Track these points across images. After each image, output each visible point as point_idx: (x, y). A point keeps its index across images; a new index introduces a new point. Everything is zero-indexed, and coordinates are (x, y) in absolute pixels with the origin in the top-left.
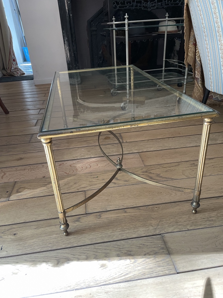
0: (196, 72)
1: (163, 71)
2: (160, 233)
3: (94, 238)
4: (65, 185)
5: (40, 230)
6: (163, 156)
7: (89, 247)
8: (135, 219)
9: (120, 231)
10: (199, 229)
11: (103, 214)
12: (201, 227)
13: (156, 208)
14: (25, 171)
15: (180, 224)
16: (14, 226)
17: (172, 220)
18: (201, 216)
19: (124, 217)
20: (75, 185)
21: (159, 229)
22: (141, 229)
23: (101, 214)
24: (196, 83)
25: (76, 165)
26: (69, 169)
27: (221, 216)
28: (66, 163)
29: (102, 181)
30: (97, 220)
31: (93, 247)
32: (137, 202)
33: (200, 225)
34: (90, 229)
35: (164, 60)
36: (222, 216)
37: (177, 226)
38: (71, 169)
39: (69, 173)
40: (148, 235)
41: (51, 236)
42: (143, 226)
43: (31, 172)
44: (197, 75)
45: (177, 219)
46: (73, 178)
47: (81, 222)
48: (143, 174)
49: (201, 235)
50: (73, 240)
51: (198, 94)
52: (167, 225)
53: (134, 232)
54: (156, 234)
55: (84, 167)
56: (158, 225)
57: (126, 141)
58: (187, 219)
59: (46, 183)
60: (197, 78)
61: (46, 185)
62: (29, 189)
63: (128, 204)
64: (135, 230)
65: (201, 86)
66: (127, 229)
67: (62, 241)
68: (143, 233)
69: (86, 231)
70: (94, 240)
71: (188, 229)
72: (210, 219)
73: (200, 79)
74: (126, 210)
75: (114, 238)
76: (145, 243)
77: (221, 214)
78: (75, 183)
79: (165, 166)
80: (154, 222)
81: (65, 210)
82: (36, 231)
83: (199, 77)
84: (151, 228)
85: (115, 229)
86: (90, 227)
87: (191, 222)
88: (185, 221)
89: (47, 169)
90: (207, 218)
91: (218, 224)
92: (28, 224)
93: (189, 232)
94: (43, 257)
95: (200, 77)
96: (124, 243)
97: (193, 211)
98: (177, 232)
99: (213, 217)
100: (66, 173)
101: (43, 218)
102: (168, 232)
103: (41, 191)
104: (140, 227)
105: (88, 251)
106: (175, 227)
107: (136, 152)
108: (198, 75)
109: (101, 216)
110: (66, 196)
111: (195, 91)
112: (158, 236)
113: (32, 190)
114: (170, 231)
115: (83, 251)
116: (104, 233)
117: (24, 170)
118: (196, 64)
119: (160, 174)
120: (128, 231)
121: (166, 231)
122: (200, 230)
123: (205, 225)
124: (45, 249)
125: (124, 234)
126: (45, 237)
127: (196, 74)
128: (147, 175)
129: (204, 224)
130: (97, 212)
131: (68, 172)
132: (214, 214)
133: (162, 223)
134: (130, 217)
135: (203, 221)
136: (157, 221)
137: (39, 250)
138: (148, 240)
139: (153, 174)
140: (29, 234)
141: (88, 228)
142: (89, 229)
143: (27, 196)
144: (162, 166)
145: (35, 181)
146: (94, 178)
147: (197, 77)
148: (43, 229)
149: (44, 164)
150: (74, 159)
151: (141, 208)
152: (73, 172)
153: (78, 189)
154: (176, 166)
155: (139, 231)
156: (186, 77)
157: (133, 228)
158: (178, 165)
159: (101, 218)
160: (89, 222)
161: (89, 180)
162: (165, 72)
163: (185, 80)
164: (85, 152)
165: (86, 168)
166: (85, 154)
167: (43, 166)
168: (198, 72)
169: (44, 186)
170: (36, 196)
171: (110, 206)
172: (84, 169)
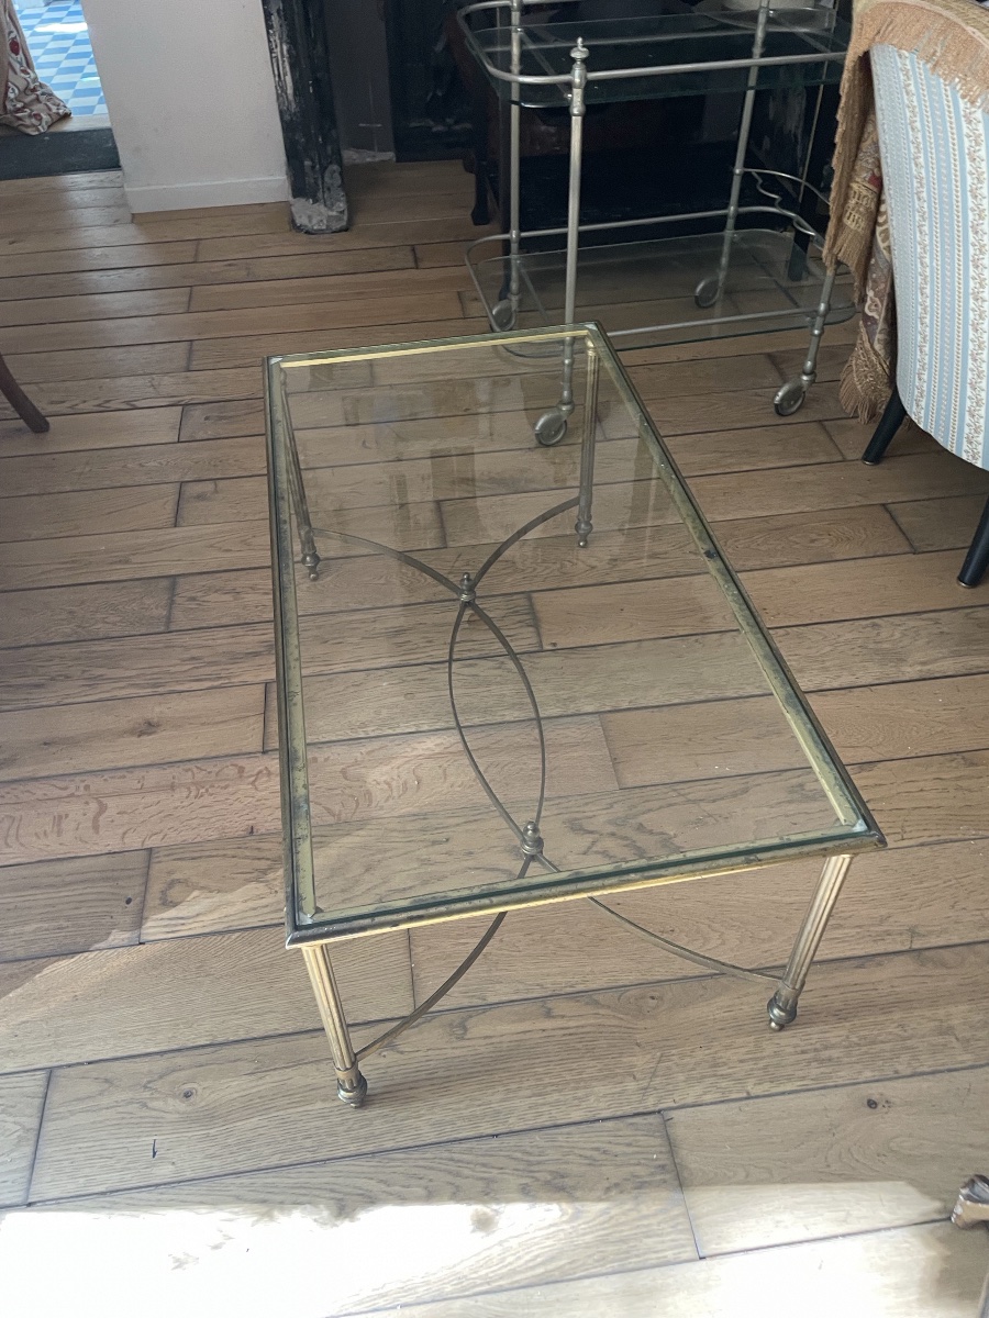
0: (870, 294)
1: (730, 222)
2: (657, 1109)
3: (448, 1119)
4: (332, 876)
5: (269, 1081)
6: (690, 740)
7: (433, 1155)
8: (579, 1046)
9: (528, 1092)
10: (783, 1093)
11: (474, 1020)
12: (789, 1087)
13: (653, 998)
14: (176, 796)
15: (724, 1070)
16: (180, 1060)
17: (700, 1054)
18: (795, 1041)
19: (545, 1034)
20: (367, 877)
21: (655, 1089)
22: (601, 1089)
23: (466, 1020)
24: (865, 337)
25: (364, 772)
26: (339, 791)
27: (859, 1045)
28: (326, 760)
29: (466, 864)
30: (454, 1045)
31: (446, 1155)
32: (588, 969)
33: (790, 1078)
34: (435, 1082)
35: (737, 171)
36: (863, 1042)
37: (712, 1080)
38: (347, 791)
39: (339, 815)
40: (619, 1113)
41: (309, 1108)
42: (606, 1077)
43: (200, 802)
44: (873, 307)
45: (716, 1053)
46: (358, 839)
47: (402, 1053)
48: (613, 834)
49: (785, 1121)
50: (380, 1124)
51: (866, 377)
52: (681, 1077)
53: (575, 1098)
54: (645, 1111)
55: (394, 784)
56: (654, 1075)
57: (554, 644)
58: (748, 1053)
59: (263, 864)
60: (867, 318)
61: (264, 872)
62: (203, 888)
63: (559, 979)
64: (580, 1093)
65: (881, 352)
66: (554, 1088)
67: (345, 1128)
68: (602, 1105)
69: (421, 1090)
70: (449, 1128)
71: (748, 1093)
72: (825, 1054)
73: (881, 325)
74: (550, 1004)
75: (511, 1121)
76: (607, 1147)
77: (862, 1033)
78: (368, 869)
79: (697, 791)
80: (641, 1061)
81: (356, 1055)
82: (254, 1084)
83: (877, 317)
84: (631, 1085)
85: (514, 1086)
86: (435, 1075)
87: (761, 1064)
88: (741, 1061)
89: (256, 789)
90: (816, 1050)
91: (844, 1075)
92: (226, 1052)
93: (751, 1105)
94: (292, 1188)
95: (883, 315)
96: (542, 1143)
97: (773, 1024)
98: (712, 1103)
99: (833, 1046)
100: (328, 810)
101: (272, 1027)
102: (683, 1102)
103: (251, 904)
104: (597, 1079)
105: (431, 1168)
106: (709, 1081)
107: (590, 709)
108: (876, 305)
109: (465, 1029)
111: (857, 365)
112: (651, 1119)
113: (217, 898)
114: (690, 1100)
115: (415, 1171)
116: (480, 1102)
117: (172, 787)
118: (873, 261)
119: (675, 836)
120: (556, 1096)
121: (679, 1098)
122: (787, 1097)
123: (803, 1078)
124: (293, 1159)
125: (545, 1108)
126: (292, 1110)
127: (868, 299)
128: (625, 838)
129: (801, 1073)
130: (452, 1007)
131: (337, 809)
132: (837, 1033)
133: (669, 1068)
134: (564, 1035)
135: (798, 1063)
136: (649, 1056)
137: (274, 1161)
138: (620, 1133)
139: (651, 832)
140: (236, 1095)
141: (424, 1077)
142: (430, 1082)
143: (202, 924)
144: (682, 792)
145: (221, 852)
146: (434, 843)
147: (870, 314)
148: (276, 1076)
149: (242, 762)
150: (354, 736)
151: (600, 997)
152: (357, 807)
153: (378, 897)
154: (734, 795)
155: (592, 1099)
156: (822, 307)
157: (572, 1085)
158: (745, 791)
159: (466, 1037)
160: (430, 1053)
161: (418, 853)
162: (737, 227)
163: (819, 321)
164: (395, 699)
165: (404, 792)
166: (395, 710)
167: (241, 770)
168: (875, 296)
169: (257, 880)
170: (236, 924)
171: (498, 986)
172: (395, 794)
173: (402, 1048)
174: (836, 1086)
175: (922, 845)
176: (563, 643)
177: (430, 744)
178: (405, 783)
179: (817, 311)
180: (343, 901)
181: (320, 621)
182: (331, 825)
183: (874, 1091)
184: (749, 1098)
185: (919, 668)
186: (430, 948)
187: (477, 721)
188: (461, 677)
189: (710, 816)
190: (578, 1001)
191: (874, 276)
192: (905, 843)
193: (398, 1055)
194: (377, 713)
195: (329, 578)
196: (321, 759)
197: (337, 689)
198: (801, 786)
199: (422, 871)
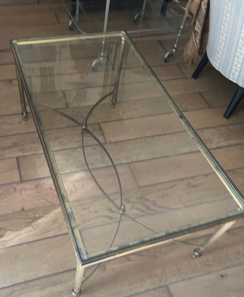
0: (197, 23)
5: (47, 291)
6: (156, 171)
15: (182, 271)
16: (15, 288)
17: (174, 267)
18: (199, 260)
19: (129, 266)
23: (105, 264)
26: (50, 194)
27: (216, 259)
28: (44, 184)
29: (96, 215)
30: (102, 273)
40: (154, 287)
42: (149, 277)
43: (3, 200)
48: (138, 202)
52: (170, 275)
55: (68, 191)
56: (162, 275)
57: (110, 141)
59: (30, 220)
60: (195, 31)
62: (10, 230)
71: (189, 277)
72: (208, 263)
73: (200, 34)
79: (160, 187)
80: (158, 271)
82: (42, 293)
84: (156, 279)
88: (186, 268)
89: (21, 195)
90: (205, 262)
92: (31, 284)
93: (190, 281)
100: (47, 201)
102: (172, 282)
103: (28, 234)
104: (146, 278)
106: (178, 275)
107: (124, 162)
109: (105, 268)
113: (16, 233)
119: (156, 201)
120: (135, 285)
128: (142, 203)
131: (51, 200)
138: (156, 294)
139: (149, 201)
141: (95, 284)
144: (156, 187)
145: (14, 217)
146: (84, 209)
149: (15, 186)
151: (143, 253)
154: (171, 187)
155: (146, 284)
156: (182, 27)
158: (174, 186)
161: (80, 212)
163: (180, 31)
164: (62, 162)
165: (72, 193)
167: (15, 188)
169: (29, 226)
170: (24, 241)
172: (68, 194)
174: (212, 272)
176: (112, 140)
177: (77, 176)
178: (71, 190)
179: (180, 28)
180: (59, 231)
182: (50, 206)
183: (222, 272)
189: (165, 194)
190: (137, 255)
196: (42, 184)
199: (82, 219)
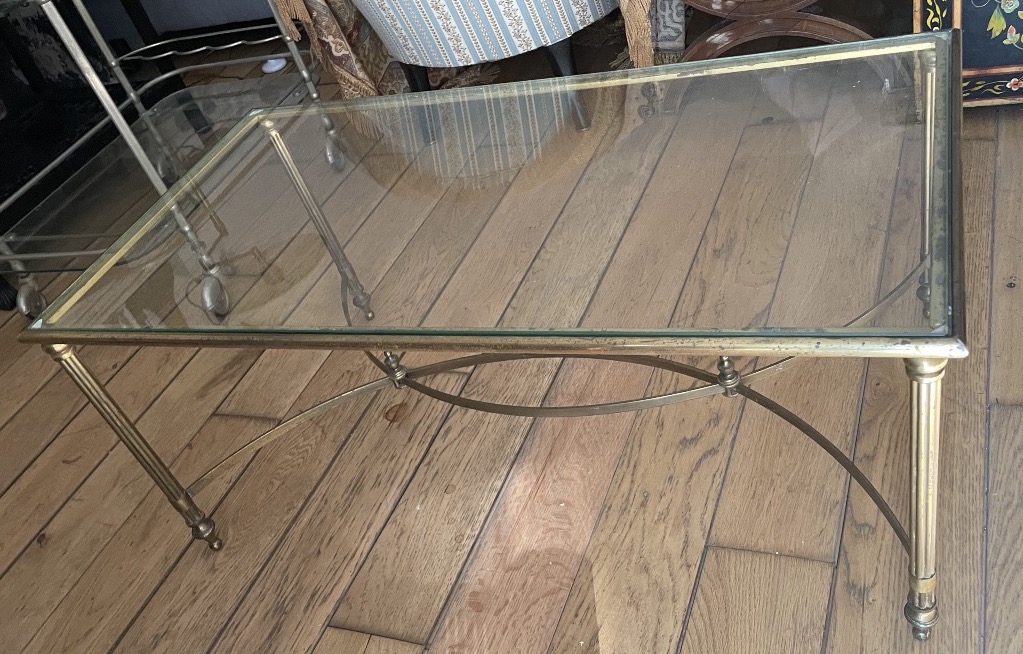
0: (330, 39)
1: (139, 106)
2: (985, 406)
7: (996, 582)
10: (990, 329)
11: (857, 516)
13: (877, 386)
19: (890, 466)
20: (655, 573)
21: (967, 402)
22: (957, 439)
23: (856, 521)
24: (347, 75)
25: (518, 550)
26: (531, 580)
28: (481, 583)
29: (681, 484)
30: (881, 537)
31: (996, 570)
32: (833, 421)
33: (977, 324)
35: (114, 64)
37: (967, 367)
38: (533, 571)
39: (561, 582)
40: (984, 432)
44: (339, 47)
46: (604, 571)
47: (874, 584)
49: (1016, 334)
52: (959, 384)
54: (985, 414)
55: (553, 526)
56: (954, 401)
60: (339, 61)
64: (957, 453)
65: (366, 77)
68: (973, 440)
71: (984, 350)
76: (1014, 447)
78: (646, 569)
83: (347, 53)
93: (997, 350)
95: (349, 48)
96: (1001, 492)
98: (988, 372)
102: (983, 389)
105: (1010, 584)
108: (340, 45)
110: (705, 612)
112: (994, 413)
114: (982, 384)
115: (1009, 600)
116: (948, 531)
120: (957, 471)
121: (978, 390)
122: (993, 327)
123: (979, 315)
125: (966, 481)
127: (331, 44)
131: (552, 584)
134: (895, 452)
138: (1003, 436)
146: (643, 505)
147: (340, 54)
150: (467, 549)
151: (865, 419)
152: (560, 564)
153: (684, 567)
154: (703, 288)
155: (965, 446)
156: (305, 74)
157: (948, 457)
158: (703, 281)
159: (874, 525)
160: (882, 559)
161: (648, 522)
162: (147, 106)
163: (310, 85)
164: (445, 502)
165: (566, 516)
166: (460, 505)
168: (334, 37)
171: (827, 489)
172: (566, 527)
173: (870, 581)
174: (991, 300)
175: (799, 206)
177: (521, 485)
178: (556, 515)
179: (304, 79)
180: (674, 601)
181: (285, 553)
182: (570, 595)
183: (999, 282)
184: (989, 349)
185: (643, 168)
186: (763, 534)
187: (519, 440)
188: (457, 441)
189: (716, 306)
190: (864, 434)
191: (324, 24)
192: (794, 212)
193: (876, 587)
194: (451, 521)
195: (231, 532)
196: (478, 588)
197: (391, 556)
198: (715, 251)
199: (671, 522)
